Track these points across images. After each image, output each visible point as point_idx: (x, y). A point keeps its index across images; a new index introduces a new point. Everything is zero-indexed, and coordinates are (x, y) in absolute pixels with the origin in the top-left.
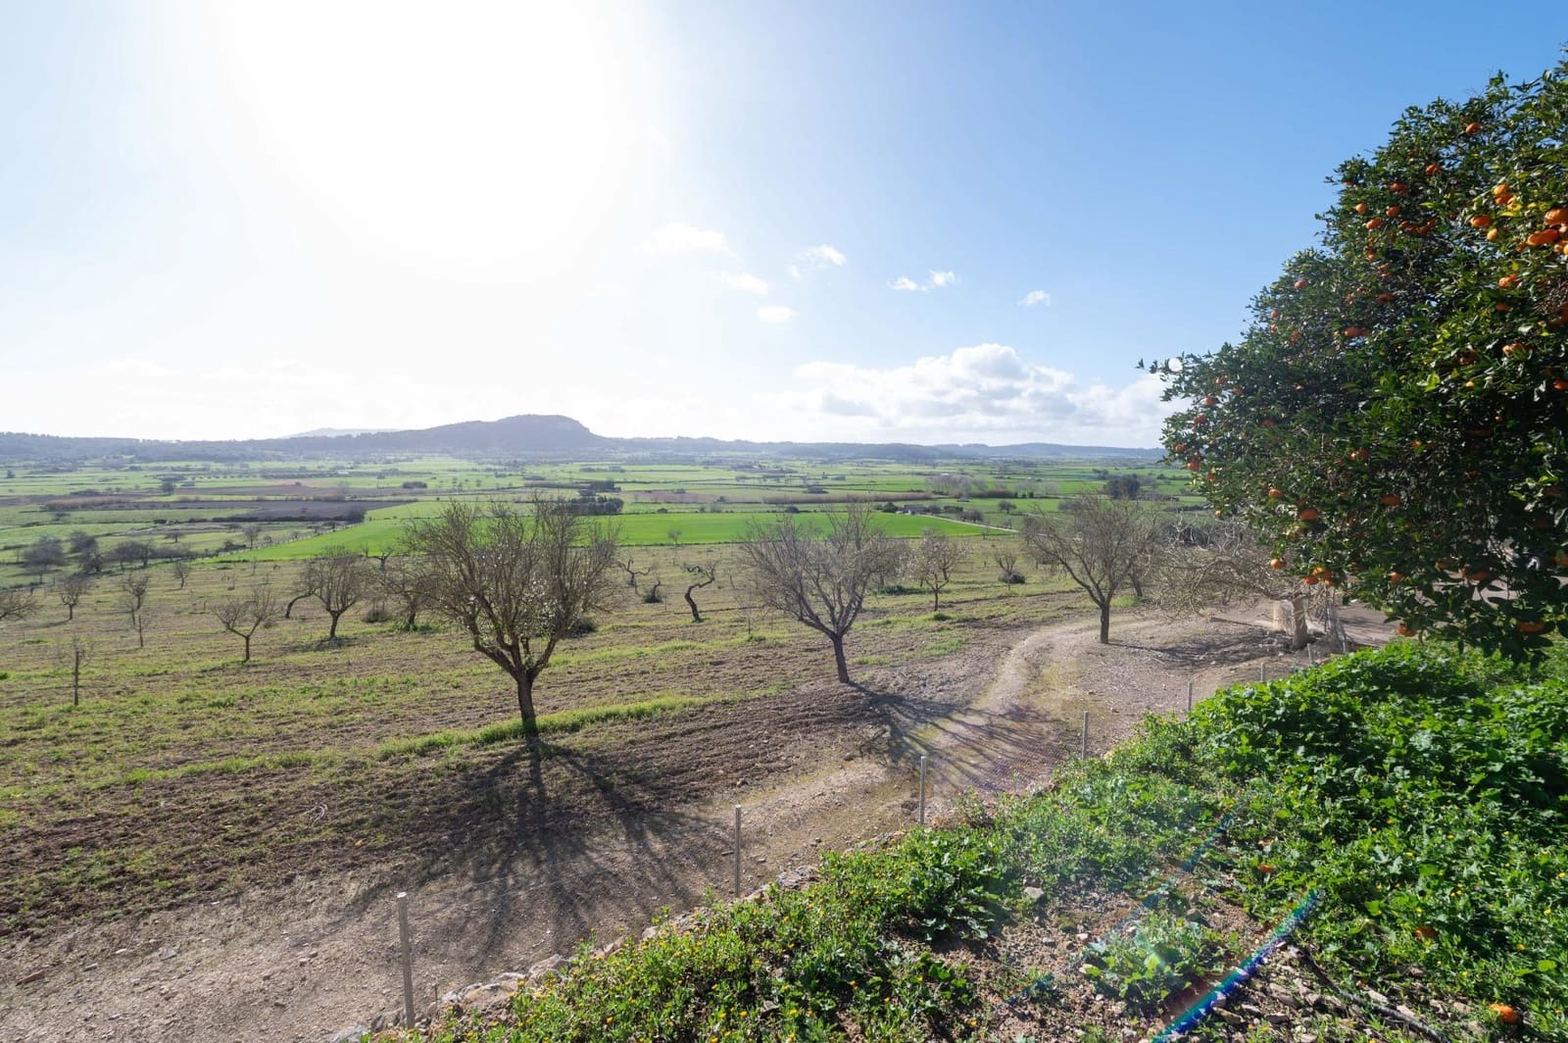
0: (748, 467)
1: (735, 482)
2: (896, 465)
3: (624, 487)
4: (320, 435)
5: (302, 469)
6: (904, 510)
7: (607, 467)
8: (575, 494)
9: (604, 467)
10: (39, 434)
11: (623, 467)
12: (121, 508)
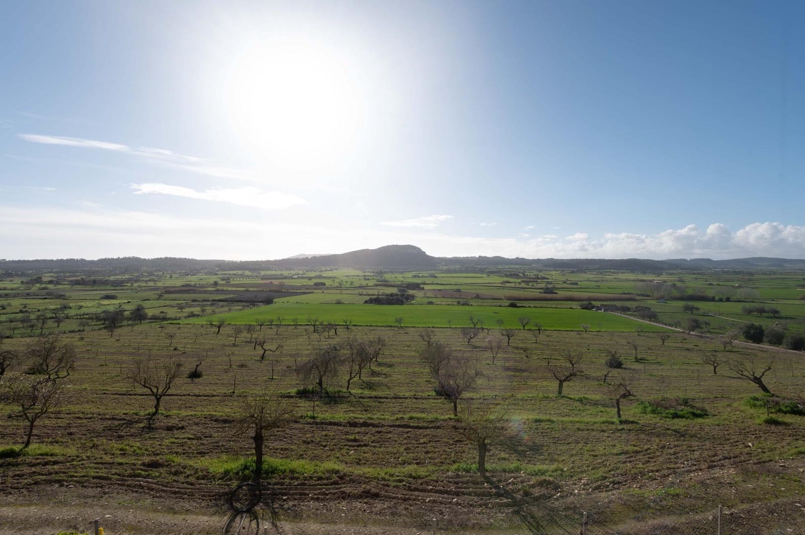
0: (516, 275)
2: (631, 275)
3: (426, 287)
4: (296, 257)
6: (598, 308)
7: (427, 275)
8: (394, 291)
9: (424, 275)
10: (191, 258)
11: (436, 275)
12: (194, 293)
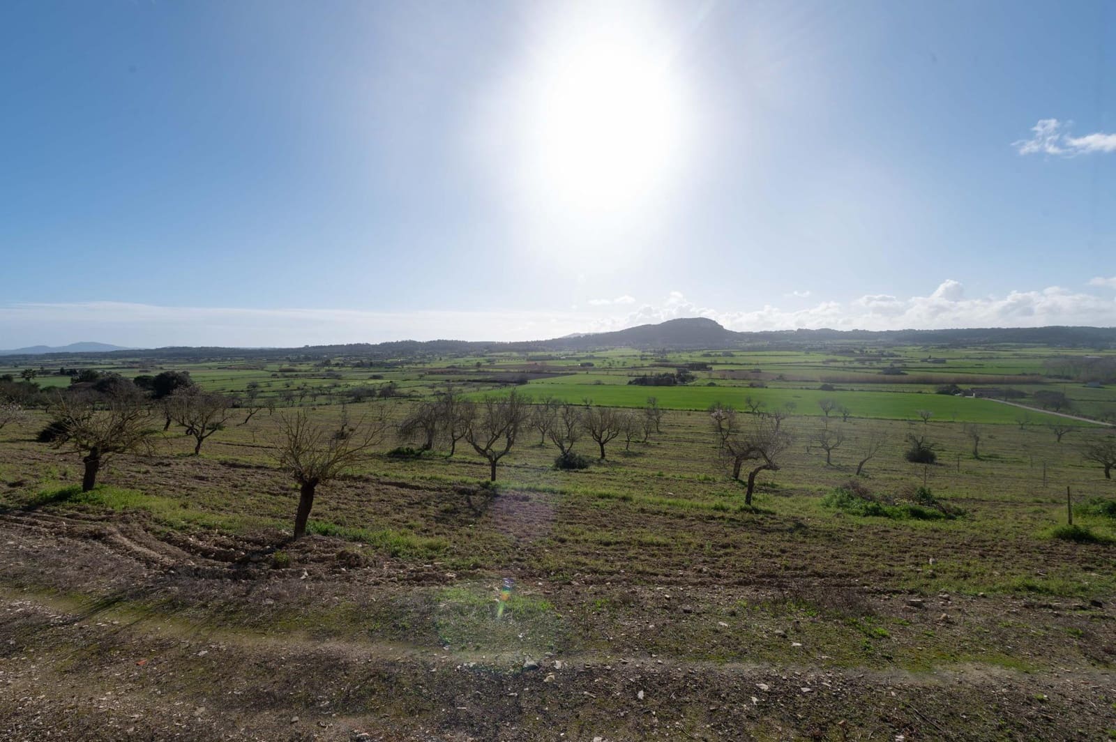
0: (849, 353)
1: (821, 364)
3: (715, 367)
5: (550, 355)
7: (721, 353)
9: (718, 354)
11: (734, 353)
